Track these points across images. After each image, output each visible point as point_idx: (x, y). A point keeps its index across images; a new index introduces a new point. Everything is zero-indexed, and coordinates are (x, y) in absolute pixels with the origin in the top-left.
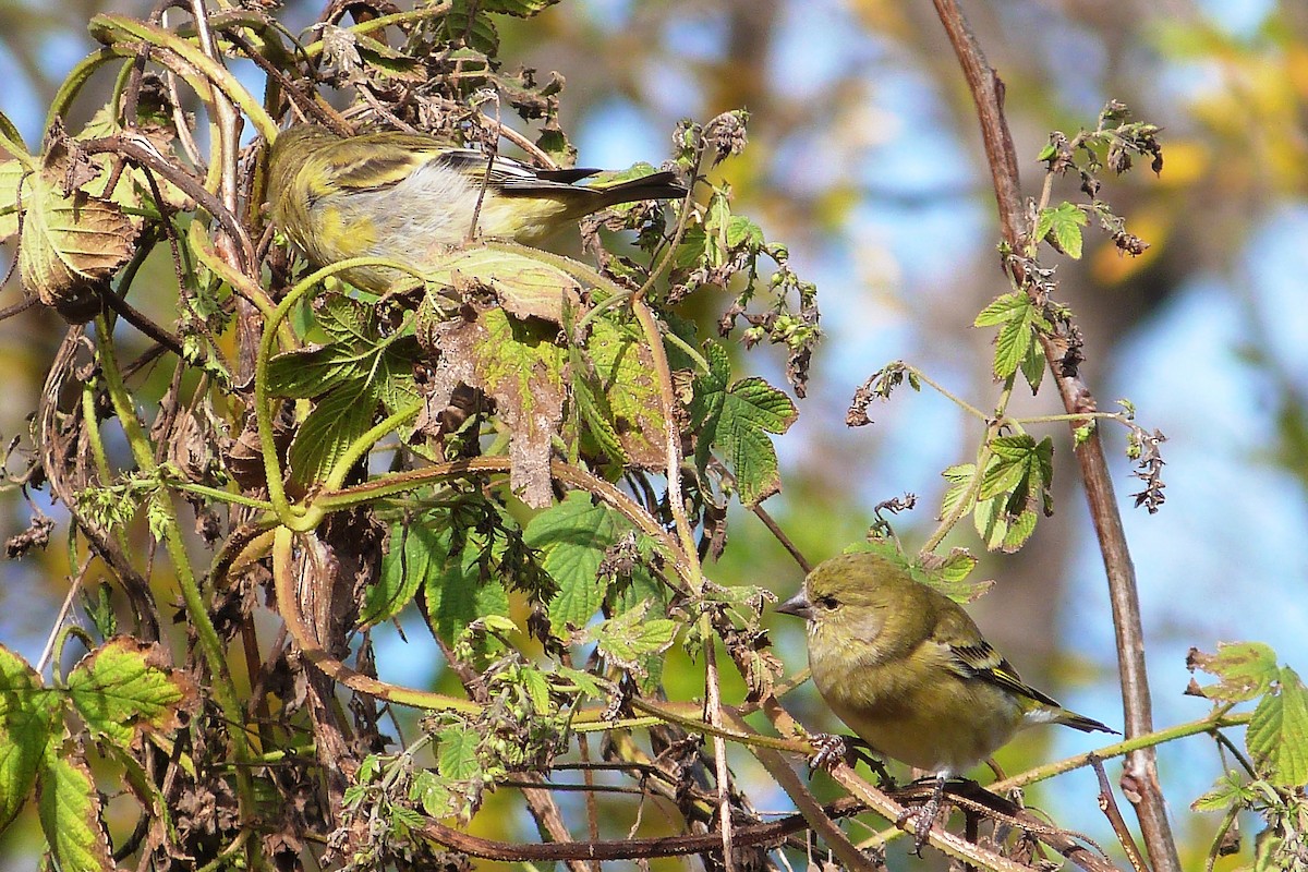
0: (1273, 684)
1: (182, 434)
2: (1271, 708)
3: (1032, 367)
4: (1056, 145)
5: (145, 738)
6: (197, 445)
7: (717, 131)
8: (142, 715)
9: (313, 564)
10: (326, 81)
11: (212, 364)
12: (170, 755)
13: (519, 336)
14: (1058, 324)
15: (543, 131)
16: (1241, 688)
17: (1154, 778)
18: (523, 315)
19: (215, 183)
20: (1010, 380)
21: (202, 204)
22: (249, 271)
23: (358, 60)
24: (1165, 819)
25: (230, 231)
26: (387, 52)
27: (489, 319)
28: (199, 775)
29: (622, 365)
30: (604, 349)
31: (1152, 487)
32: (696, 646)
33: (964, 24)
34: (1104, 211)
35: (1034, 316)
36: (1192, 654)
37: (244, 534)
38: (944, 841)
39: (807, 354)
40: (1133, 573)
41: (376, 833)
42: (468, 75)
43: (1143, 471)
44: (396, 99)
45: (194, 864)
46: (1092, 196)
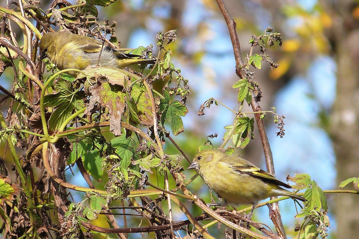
0: (310, 185)
1: (13, 120)
2: (309, 192)
3: (248, 98)
4: (254, 39)
5: (5, 202)
6: (18, 123)
7: (168, 35)
8: (4, 196)
9: (53, 154)
10: (53, 24)
11: (23, 101)
12: (11, 206)
13: (113, 90)
14: (255, 87)
15: (111, 37)
16: (301, 186)
17: (278, 210)
18: (113, 84)
19: (26, 51)
20: (243, 102)
21: (22, 56)
22: (35, 75)
23: (62, 18)
24: (281, 221)
25: (30, 64)
26: (69, 16)
27: (104, 85)
28: (20, 212)
29: (140, 98)
30: (135, 93)
31: (281, 131)
32: (162, 172)
33: (225, 7)
34: (267, 56)
35: (249, 85)
36: (288, 177)
37: (36, 144)
38: (229, 224)
39: (186, 98)
40: (272, 155)
41: (74, 223)
42: (90, 22)
43: (279, 126)
44: (72, 28)
45: (17, 237)
46: (263, 52)
